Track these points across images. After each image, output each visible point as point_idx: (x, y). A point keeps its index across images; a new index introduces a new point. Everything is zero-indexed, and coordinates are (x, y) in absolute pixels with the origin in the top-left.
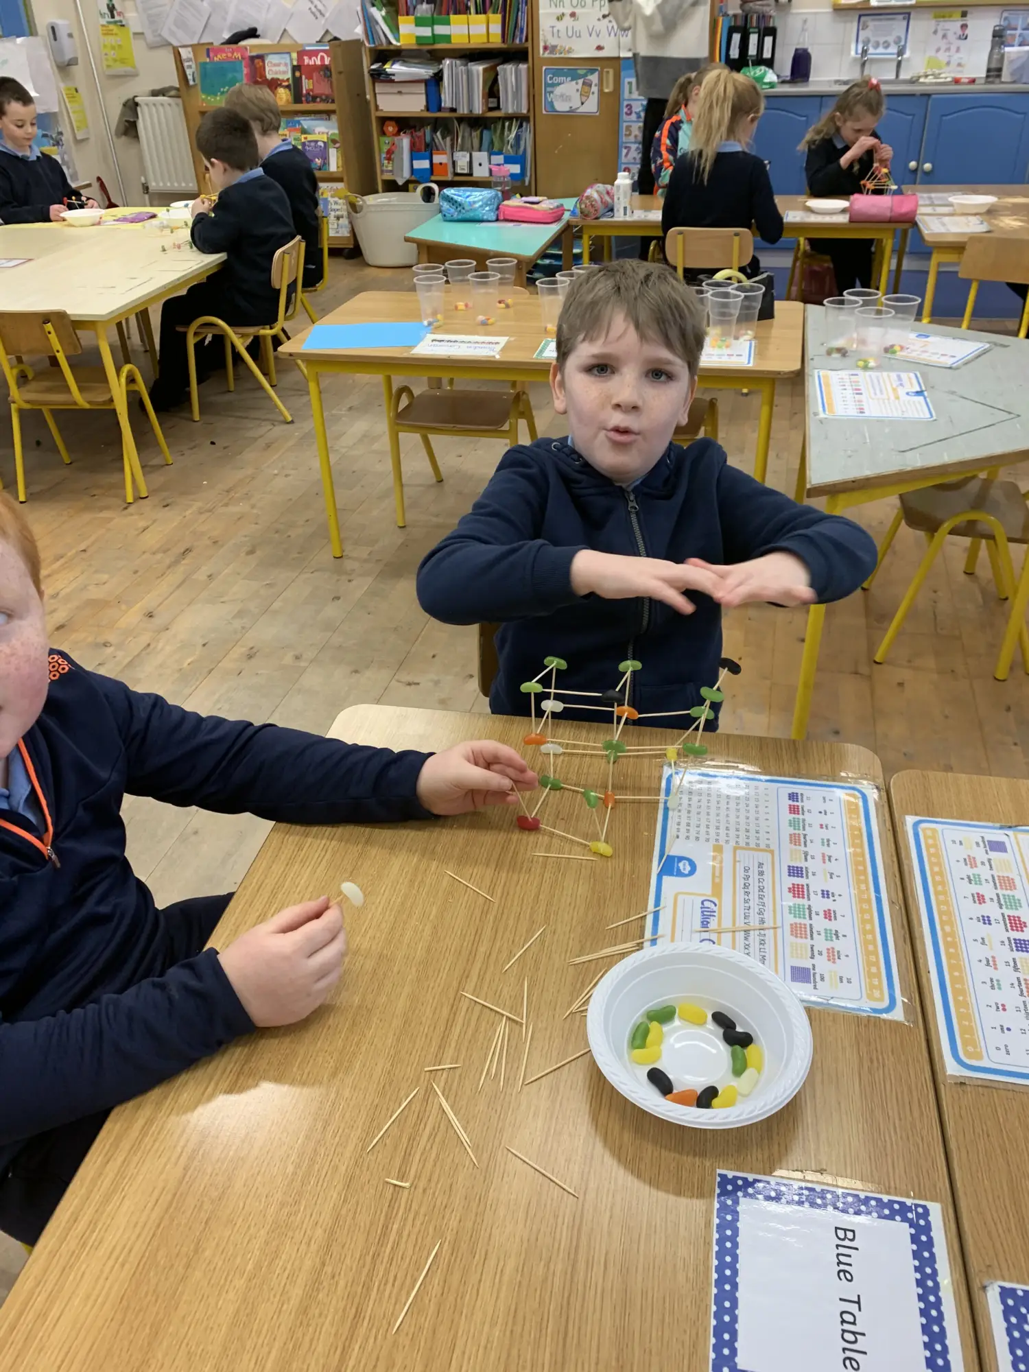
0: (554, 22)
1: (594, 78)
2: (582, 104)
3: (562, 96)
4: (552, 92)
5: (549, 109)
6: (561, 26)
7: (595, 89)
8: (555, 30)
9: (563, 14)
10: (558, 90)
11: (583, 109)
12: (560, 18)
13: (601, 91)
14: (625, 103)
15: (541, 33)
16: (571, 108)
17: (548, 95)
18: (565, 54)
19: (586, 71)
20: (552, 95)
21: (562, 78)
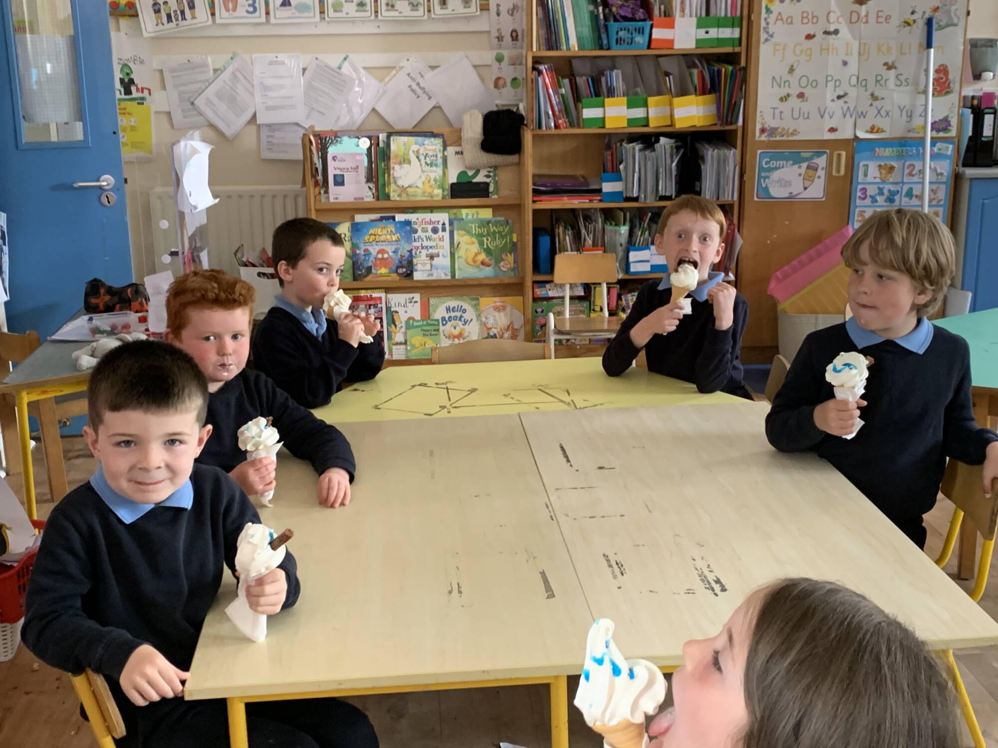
0: (777, 103)
1: (822, 161)
2: (805, 188)
3: (779, 181)
4: (768, 177)
5: (762, 194)
6: (785, 107)
7: (821, 173)
8: (777, 112)
9: (788, 95)
10: (776, 175)
11: (806, 195)
12: (784, 99)
13: (829, 176)
14: (860, 187)
15: (758, 114)
16: (791, 193)
17: (762, 180)
18: (788, 137)
19: (811, 154)
20: (767, 180)
21: (781, 162)
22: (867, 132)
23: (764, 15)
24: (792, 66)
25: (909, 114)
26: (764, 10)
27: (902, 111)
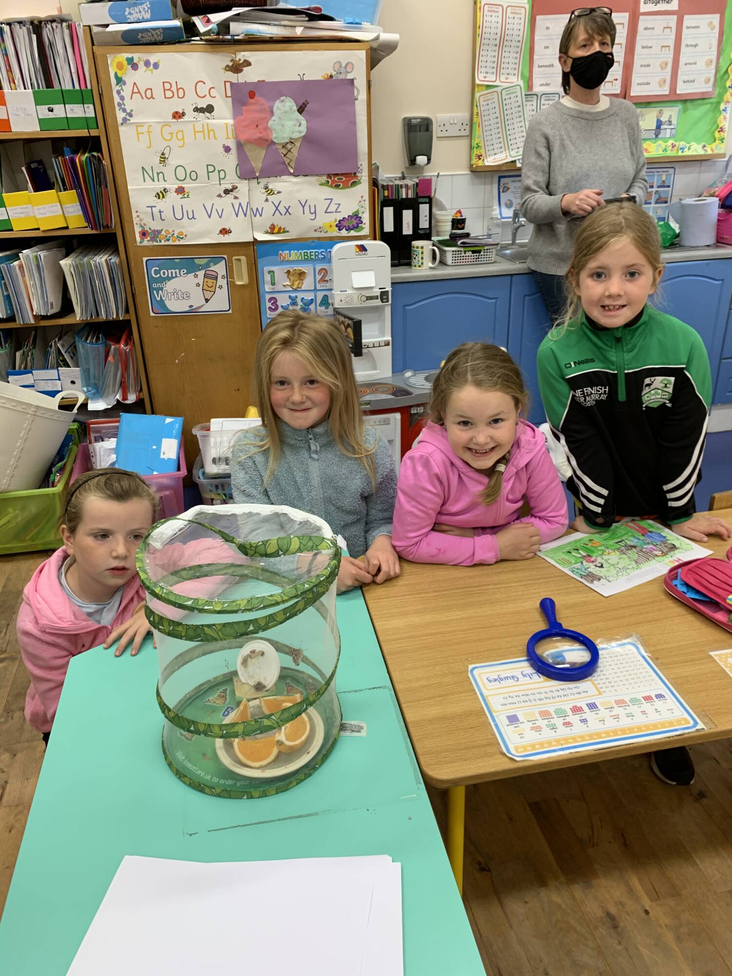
1: (220, 268)
2: (207, 301)
3: (175, 292)
4: (161, 289)
5: (158, 308)
6: (162, 205)
7: (222, 282)
8: (156, 210)
10: (170, 286)
11: (208, 307)
12: (162, 194)
13: (231, 285)
14: (268, 297)
15: (134, 215)
16: (191, 306)
17: (155, 292)
18: (173, 241)
19: (207, 260)
20: (160, 292)
21: (173, 270)
22: (267, 232)
23: (115, 88)
24: (163, 154)
25: (313, 211)
26: (113, 81)
27: (303, 207)
